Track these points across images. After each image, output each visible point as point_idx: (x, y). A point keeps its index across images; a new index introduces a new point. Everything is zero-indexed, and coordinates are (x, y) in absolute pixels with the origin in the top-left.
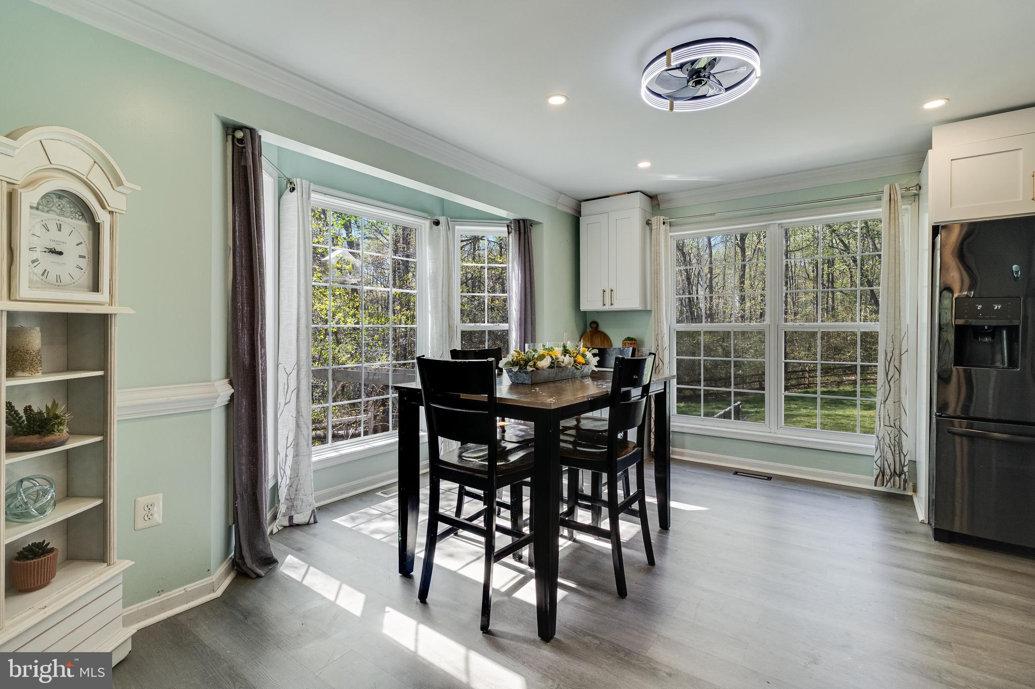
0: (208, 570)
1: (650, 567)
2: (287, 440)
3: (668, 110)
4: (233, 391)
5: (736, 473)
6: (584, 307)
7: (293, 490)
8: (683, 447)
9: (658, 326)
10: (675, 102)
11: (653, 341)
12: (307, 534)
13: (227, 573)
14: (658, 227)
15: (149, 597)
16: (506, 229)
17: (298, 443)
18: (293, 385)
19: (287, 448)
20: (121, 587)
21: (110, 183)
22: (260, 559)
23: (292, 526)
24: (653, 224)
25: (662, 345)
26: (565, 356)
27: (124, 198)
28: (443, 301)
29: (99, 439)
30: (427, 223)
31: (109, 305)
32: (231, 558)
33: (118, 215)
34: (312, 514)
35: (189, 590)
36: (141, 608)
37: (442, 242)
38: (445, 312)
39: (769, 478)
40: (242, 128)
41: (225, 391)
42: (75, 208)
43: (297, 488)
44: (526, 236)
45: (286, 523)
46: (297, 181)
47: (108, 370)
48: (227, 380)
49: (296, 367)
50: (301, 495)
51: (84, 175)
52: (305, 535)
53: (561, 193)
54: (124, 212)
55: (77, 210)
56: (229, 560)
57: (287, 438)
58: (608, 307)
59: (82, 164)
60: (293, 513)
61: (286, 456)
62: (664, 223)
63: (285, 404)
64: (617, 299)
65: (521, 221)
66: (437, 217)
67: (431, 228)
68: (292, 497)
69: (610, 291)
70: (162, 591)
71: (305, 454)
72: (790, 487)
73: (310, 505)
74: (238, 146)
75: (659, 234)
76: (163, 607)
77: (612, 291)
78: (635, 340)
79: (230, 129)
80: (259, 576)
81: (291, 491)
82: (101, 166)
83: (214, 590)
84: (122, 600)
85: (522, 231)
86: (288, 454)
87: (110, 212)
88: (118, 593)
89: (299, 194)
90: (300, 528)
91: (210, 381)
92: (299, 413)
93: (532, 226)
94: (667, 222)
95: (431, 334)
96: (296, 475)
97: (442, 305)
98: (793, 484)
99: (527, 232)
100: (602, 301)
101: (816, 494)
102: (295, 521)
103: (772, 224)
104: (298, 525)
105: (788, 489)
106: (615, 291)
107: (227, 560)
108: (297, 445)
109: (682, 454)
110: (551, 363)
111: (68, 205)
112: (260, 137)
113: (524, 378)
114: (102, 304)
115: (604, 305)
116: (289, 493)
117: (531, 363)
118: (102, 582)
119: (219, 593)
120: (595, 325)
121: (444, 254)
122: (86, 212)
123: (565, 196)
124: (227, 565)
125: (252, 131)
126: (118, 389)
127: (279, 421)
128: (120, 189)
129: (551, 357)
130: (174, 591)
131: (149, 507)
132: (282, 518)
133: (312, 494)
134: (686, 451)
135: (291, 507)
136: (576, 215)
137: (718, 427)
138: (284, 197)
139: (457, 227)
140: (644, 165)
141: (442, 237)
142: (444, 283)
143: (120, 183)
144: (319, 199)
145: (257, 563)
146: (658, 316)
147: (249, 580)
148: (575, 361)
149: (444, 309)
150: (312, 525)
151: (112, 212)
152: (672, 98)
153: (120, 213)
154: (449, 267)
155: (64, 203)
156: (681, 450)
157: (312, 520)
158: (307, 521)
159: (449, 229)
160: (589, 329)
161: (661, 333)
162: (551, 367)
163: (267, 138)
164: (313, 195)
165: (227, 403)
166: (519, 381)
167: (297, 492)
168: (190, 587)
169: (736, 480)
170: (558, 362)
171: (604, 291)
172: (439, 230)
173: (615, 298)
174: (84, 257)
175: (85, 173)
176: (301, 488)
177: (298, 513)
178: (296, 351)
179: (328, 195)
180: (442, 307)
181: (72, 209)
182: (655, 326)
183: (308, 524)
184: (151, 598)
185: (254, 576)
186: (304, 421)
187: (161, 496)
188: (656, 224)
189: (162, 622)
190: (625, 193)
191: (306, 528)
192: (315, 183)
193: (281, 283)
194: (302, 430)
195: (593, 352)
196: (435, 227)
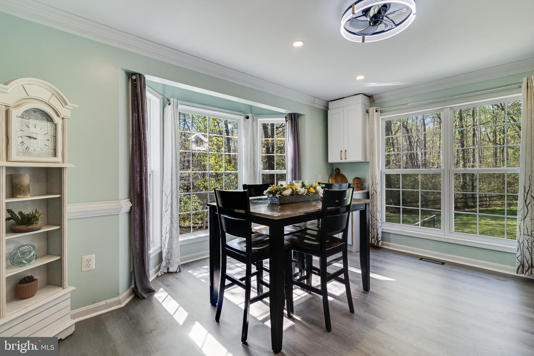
0: (118, 293)
1: (351, 314)
2: (166, 229)
3: (361, 42)
4: (131, 205)
5: (421, 259)
6: (330, 161)
7: (169, 255)
8: (389, 241)
9: (373, 171)
10: (365, 37)
11: (370, 179)
12: (174, 277)
13: (130, 295)
14: (373, 113)
15: (89, 305)
16: (285, 119)
17: (172, 231)
18: (169, 202)
19: (166, 233)
20: (69, 300)
21: (62, 104)
22: (146, 289)
23: (169, 273)
24: (370, 112)
25: (375, 182)
26: (302, 188)
27: (70, 111)
28: (250, 159)
29: (58, 227)
30: (242, 118)
31: (62, 163)
32: (132, 288)
33: (67, 120)
34: (178, 267)
35: (108, 302)
36: (85, 309)
37: (250, 127)
38: (252, 165)
39: (443, 263)
40: (135, 74)
41: (126, 205)
42: (43, 117)
43: (171, 253)
44: (295, 122)
45: (166, 271)
46: (171, 100)
47: (62, 194)
48: (129, 199)
49: (170, 193)
50: (173, 257)
51: (47, 101)
52: (173, 278)
53: (316, 98)
54: (70, 118)
55: (45, 118)
56: (131, 289)
57: (166, 228)
58: (343, 161)
59: (46, 95)
60: (169, 266)
61: (166, 237)
62: (376, 111)
63: (166, 211)
64: (348, 156)
65: (292, 114)
66: (247, 115)
67: (244, 120)
68: (169, 258)
69: (344, 151)
70: (95, 302)
71: (175, 237)
72: (456, 270)
73: (178, 263)
74: (134, 83)
75: (373, 118)
76: (95, 310)
77: (346, 151)
78: (360, 179)
79: (130, 75)
80: (144, 298)
81: (168, 255)
82: (56, 96)
83: (120, 304)
84: (70, 306)
85: (293, 120)
86: (167, 237)
87: (62, 118)
88: (69, 302)
89: (172, 106)
90: (172, 274)
91: (119, 200)
92: (172, 216)
93: (299, 117)
94: (379, 110)
95: (244, 176)
96: (171, 247)
97: (250, 161)
98: (459, 268)
99: (296, 121)
100: (340, 157)
101: (472, 275)
102: (170, 270)
103: (445, 108)
104: (171, 273)
105: (454, 271)
106: (347, 151)
107: (130, 288)
108: (171, 232)
109: (389, 245)
110: (292, 192)
111: (40, 116)
112: (145, 78)
113: (276, 201)
114: (59, 163)
115: (342, 159)
116: (168, 256)
117: (278, 193)
118: (57, 297)
119: (123, 305)
120: (338, 170)
121: (251, 134)
122: (49, 119)
123: (318, 99)
124: (129, 292)
125: (140, 75)
126: (68, 204)
127: (163, 220)
128: (66, 106)
129: (292, 189)
130: (101, 303)
131: (89, 261)
132: (164, 268)
133: (179, 257)
134: (391, 244)
135: (168, 263)
136: (325, 109)
137: (411, 230)
138: (165, 108)
139: (259, 119)
140: (360, 78)
141: (250, 125)
142: (251, 149)
143: (66, 104)
144: (182, 108)
145: (145, 291)
146: (373, 165)
147: (139, 300)
148: (308, 191)
149: (251, 162)
150: (178, 273)
151: (64, 118)
152: (363, 34)
153: (68, 119)
154: (253, 141)
155: (37, 114)
156: (388, 243)
157: (178, 271)
158: (176, 271)
159: (254, 121)
160: (335, 173)
161: (375, 175)
162: (292, 194)
163: (148, 78)
164: (179, 106)
165: (129, 211)
166: (273, 202)
167: (172, 256)
168: (109, 301)
169: (420, 263)
170: (297, 192)
171: (341, 151)
172: (248, 121)
173: (348, 155)
174: (48, 140)
175: (48, 100)
176: (173, 254)
177: (172, 267)
178: (170, 185)
179: (188, 106)
180: (250, 162)
181: (42, 118)
182: (371, 171)
183: (176, 272)
184: (90, 305)
185: (141, 298)
186: (175, 220)
187: (94, 255)
188: (371, 112)
189: (94, 318)
190: (353, 95)
191: (175, 274)
192: (180, 100)
193: (164, 151)
194: (174, 224)
195: (322, 186)
196: (247, 120)
